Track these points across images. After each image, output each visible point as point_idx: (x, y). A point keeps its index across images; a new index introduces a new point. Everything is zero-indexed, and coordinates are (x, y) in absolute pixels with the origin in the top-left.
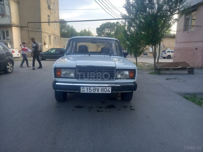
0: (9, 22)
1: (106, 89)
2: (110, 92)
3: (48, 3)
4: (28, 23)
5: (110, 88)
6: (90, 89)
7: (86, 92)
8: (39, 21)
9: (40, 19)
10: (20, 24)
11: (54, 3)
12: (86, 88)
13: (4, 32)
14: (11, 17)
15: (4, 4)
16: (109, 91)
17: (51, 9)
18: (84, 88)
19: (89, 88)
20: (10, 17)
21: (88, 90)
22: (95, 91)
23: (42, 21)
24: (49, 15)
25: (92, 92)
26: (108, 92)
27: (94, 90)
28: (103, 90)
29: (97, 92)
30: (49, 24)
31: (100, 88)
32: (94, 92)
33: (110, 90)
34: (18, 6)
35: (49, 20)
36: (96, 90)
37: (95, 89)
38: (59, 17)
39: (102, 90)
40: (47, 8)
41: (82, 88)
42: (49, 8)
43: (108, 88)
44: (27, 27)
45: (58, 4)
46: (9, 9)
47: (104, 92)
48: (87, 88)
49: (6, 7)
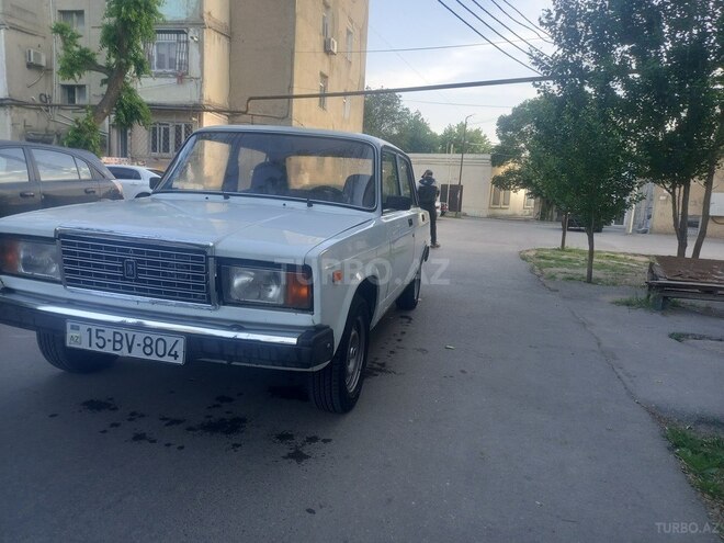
0: (195, 99)
1: (161, 344)
2: (180, 361)
3: (325, 32)
4: (251, 99)
5: (182, 342)
6: (100, 334)
7: (85, 346)
8: (287, 94)
9: (291, 87)
10: (230, 103)
11: (349, 33)
12: (84, 328)
13: (180, 128)
14: (202, 82)
15: (187, 42)
16: (176, 356)
17: (333, 53)
18: (78, 329)
19: (97, 330)
20: (200, 80)
21: (94, 340)
22: (118, 346)
23: (296, 92)
24: (326, 72)
25: (108, 349)
26: (170, 360)
27: (115, 341)
28: (150, 346)
29: (124, 352)
30: (322, 105)
31: (140, 337)
32: (114, 349)
33: (180, 349)
34: (230, 46)
35: (325, 88)
36: (120, 342)
37: (118, 338)
38: (362, 79)
39: (146, 345)
40: (319, 48)
41: (73, 328)
42: (328, 51)
43: (170, 341)
44: (245, 113)
45: (363, 38)
46: (199, 56)
47: (154, 357)
48: (89, 330)
49: (194, 49)
